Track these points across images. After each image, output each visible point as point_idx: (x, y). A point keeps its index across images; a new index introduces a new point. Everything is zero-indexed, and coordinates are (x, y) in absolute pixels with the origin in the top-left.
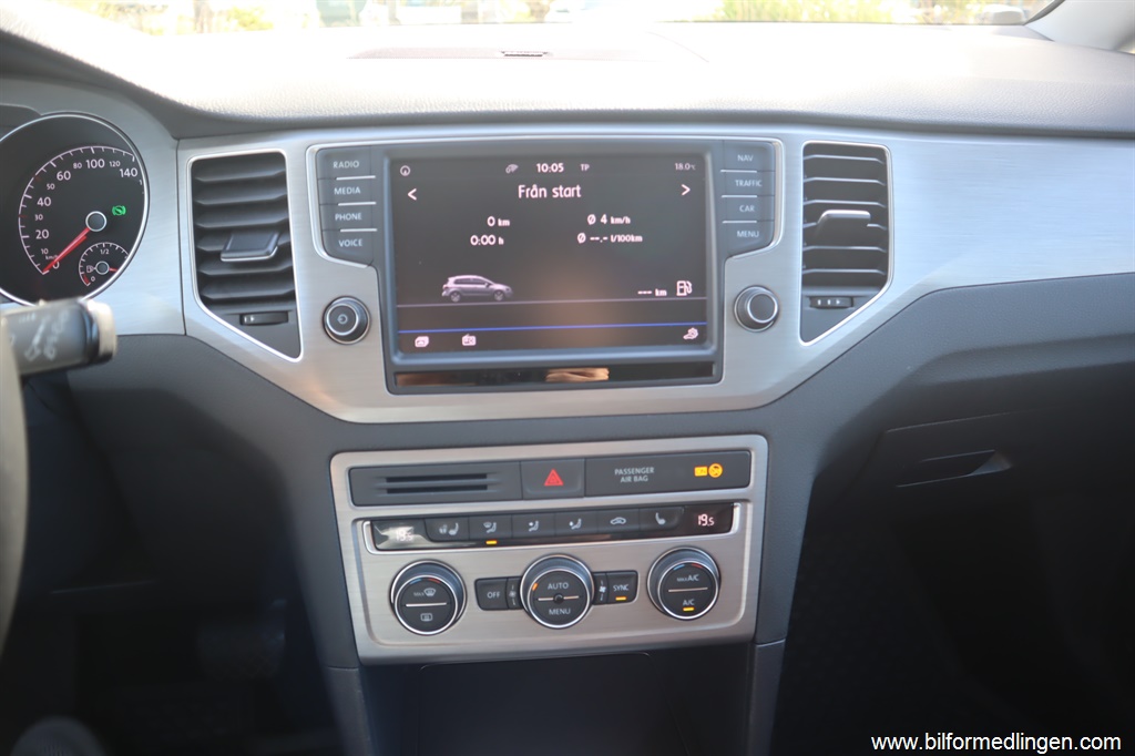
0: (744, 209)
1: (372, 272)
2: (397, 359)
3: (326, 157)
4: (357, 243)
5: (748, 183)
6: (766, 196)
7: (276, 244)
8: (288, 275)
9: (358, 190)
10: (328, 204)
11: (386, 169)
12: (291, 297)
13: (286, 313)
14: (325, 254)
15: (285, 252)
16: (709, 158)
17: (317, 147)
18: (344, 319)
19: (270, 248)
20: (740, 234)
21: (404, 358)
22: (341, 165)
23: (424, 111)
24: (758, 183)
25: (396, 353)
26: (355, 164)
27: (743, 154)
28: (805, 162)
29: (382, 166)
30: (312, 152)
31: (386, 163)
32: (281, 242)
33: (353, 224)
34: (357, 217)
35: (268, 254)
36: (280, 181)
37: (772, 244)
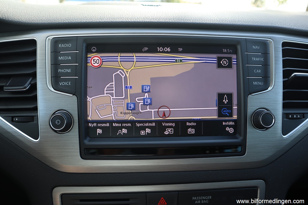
0: (256, 71)
1: (75, 98)
2: (86, 142)
3: (56, 42)
4: (68, 83)
5: (258, 59)
6: (266, 66)
7: (30, 83)
8: (35, 99)
9: (70, 58)
10: (55, 64)
11: (84, 48)
12: (36, 109)
13: (33, 117)
14: (53, 89)
15: (34, 87)
16: (239, 47)
17: (51, 37)
18: (59, 122)
19: (26, 85)
20: (255, 83)
21: (89, 141)
22: (63, 46)
23: (103, 21)
24: (262, 59)
25: (85, 138)
26: (69, 45)
27: (255, 45)
28: (283, 50)
29: (83, 47)
30: (49, 39)
31: (85, 45)
32: (32, 83)
33: (67, 74)
34: (69, 71)
35: (25, 88)
36: (34, 53)
37: (269, 88)
